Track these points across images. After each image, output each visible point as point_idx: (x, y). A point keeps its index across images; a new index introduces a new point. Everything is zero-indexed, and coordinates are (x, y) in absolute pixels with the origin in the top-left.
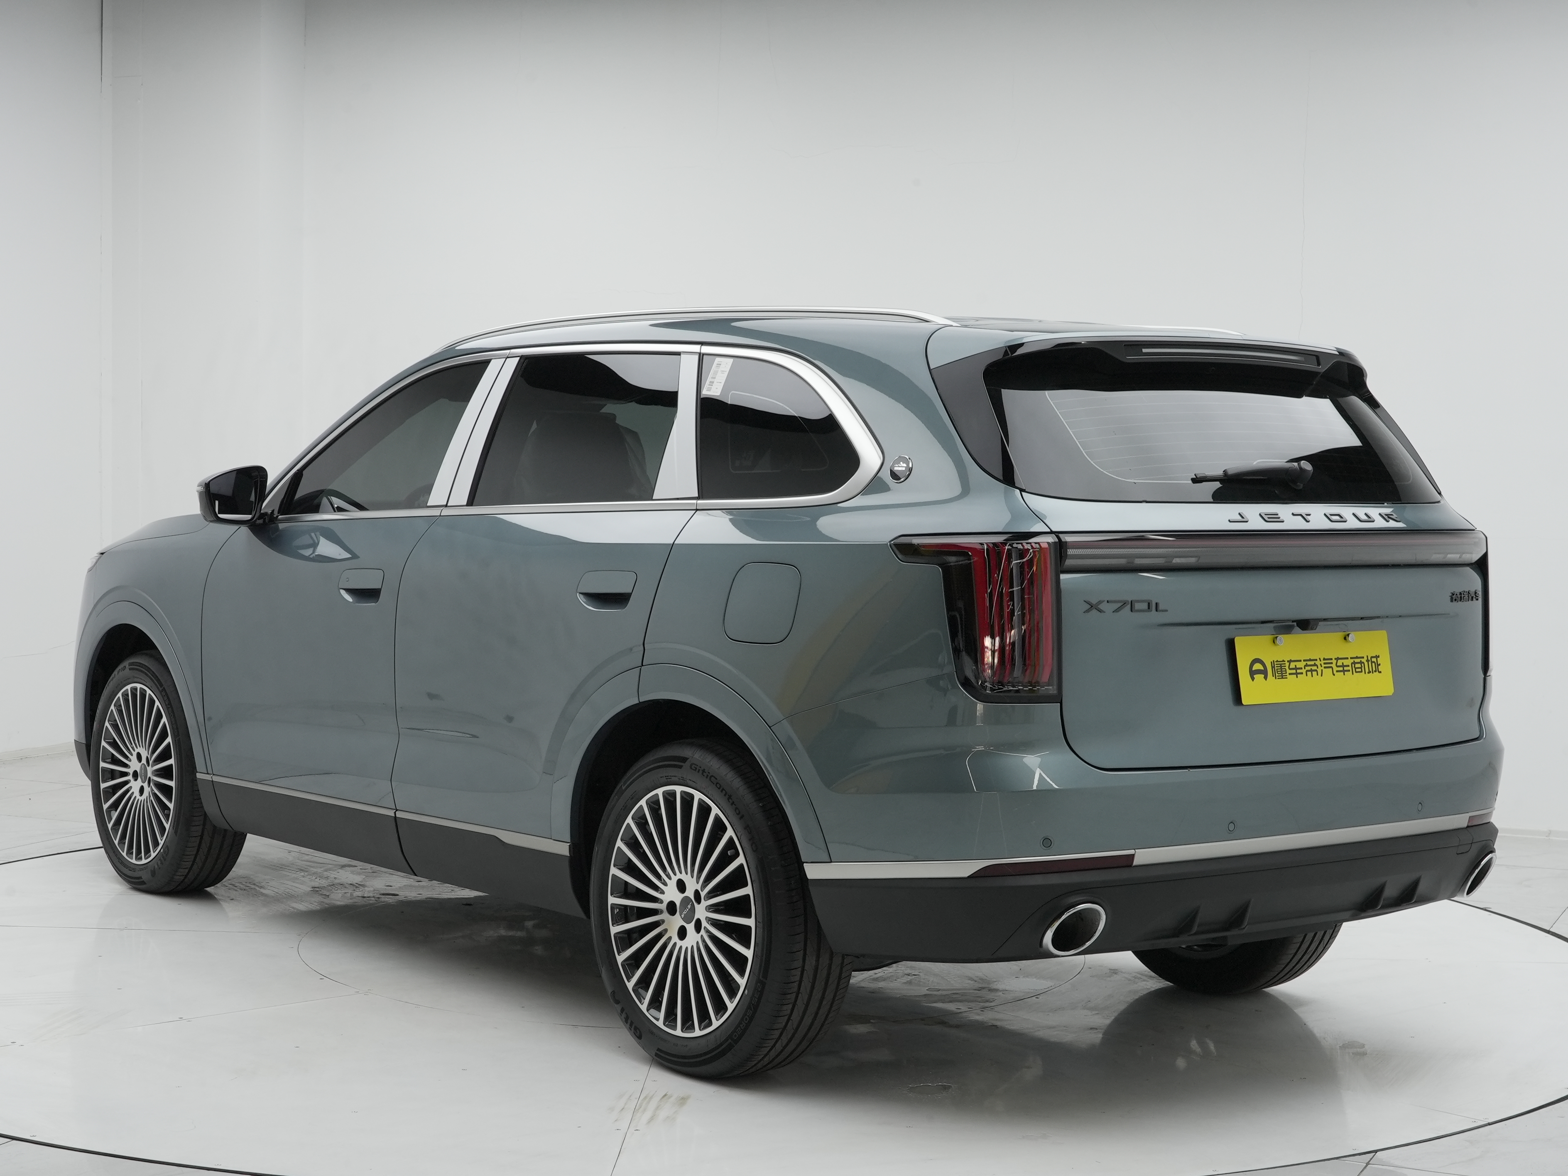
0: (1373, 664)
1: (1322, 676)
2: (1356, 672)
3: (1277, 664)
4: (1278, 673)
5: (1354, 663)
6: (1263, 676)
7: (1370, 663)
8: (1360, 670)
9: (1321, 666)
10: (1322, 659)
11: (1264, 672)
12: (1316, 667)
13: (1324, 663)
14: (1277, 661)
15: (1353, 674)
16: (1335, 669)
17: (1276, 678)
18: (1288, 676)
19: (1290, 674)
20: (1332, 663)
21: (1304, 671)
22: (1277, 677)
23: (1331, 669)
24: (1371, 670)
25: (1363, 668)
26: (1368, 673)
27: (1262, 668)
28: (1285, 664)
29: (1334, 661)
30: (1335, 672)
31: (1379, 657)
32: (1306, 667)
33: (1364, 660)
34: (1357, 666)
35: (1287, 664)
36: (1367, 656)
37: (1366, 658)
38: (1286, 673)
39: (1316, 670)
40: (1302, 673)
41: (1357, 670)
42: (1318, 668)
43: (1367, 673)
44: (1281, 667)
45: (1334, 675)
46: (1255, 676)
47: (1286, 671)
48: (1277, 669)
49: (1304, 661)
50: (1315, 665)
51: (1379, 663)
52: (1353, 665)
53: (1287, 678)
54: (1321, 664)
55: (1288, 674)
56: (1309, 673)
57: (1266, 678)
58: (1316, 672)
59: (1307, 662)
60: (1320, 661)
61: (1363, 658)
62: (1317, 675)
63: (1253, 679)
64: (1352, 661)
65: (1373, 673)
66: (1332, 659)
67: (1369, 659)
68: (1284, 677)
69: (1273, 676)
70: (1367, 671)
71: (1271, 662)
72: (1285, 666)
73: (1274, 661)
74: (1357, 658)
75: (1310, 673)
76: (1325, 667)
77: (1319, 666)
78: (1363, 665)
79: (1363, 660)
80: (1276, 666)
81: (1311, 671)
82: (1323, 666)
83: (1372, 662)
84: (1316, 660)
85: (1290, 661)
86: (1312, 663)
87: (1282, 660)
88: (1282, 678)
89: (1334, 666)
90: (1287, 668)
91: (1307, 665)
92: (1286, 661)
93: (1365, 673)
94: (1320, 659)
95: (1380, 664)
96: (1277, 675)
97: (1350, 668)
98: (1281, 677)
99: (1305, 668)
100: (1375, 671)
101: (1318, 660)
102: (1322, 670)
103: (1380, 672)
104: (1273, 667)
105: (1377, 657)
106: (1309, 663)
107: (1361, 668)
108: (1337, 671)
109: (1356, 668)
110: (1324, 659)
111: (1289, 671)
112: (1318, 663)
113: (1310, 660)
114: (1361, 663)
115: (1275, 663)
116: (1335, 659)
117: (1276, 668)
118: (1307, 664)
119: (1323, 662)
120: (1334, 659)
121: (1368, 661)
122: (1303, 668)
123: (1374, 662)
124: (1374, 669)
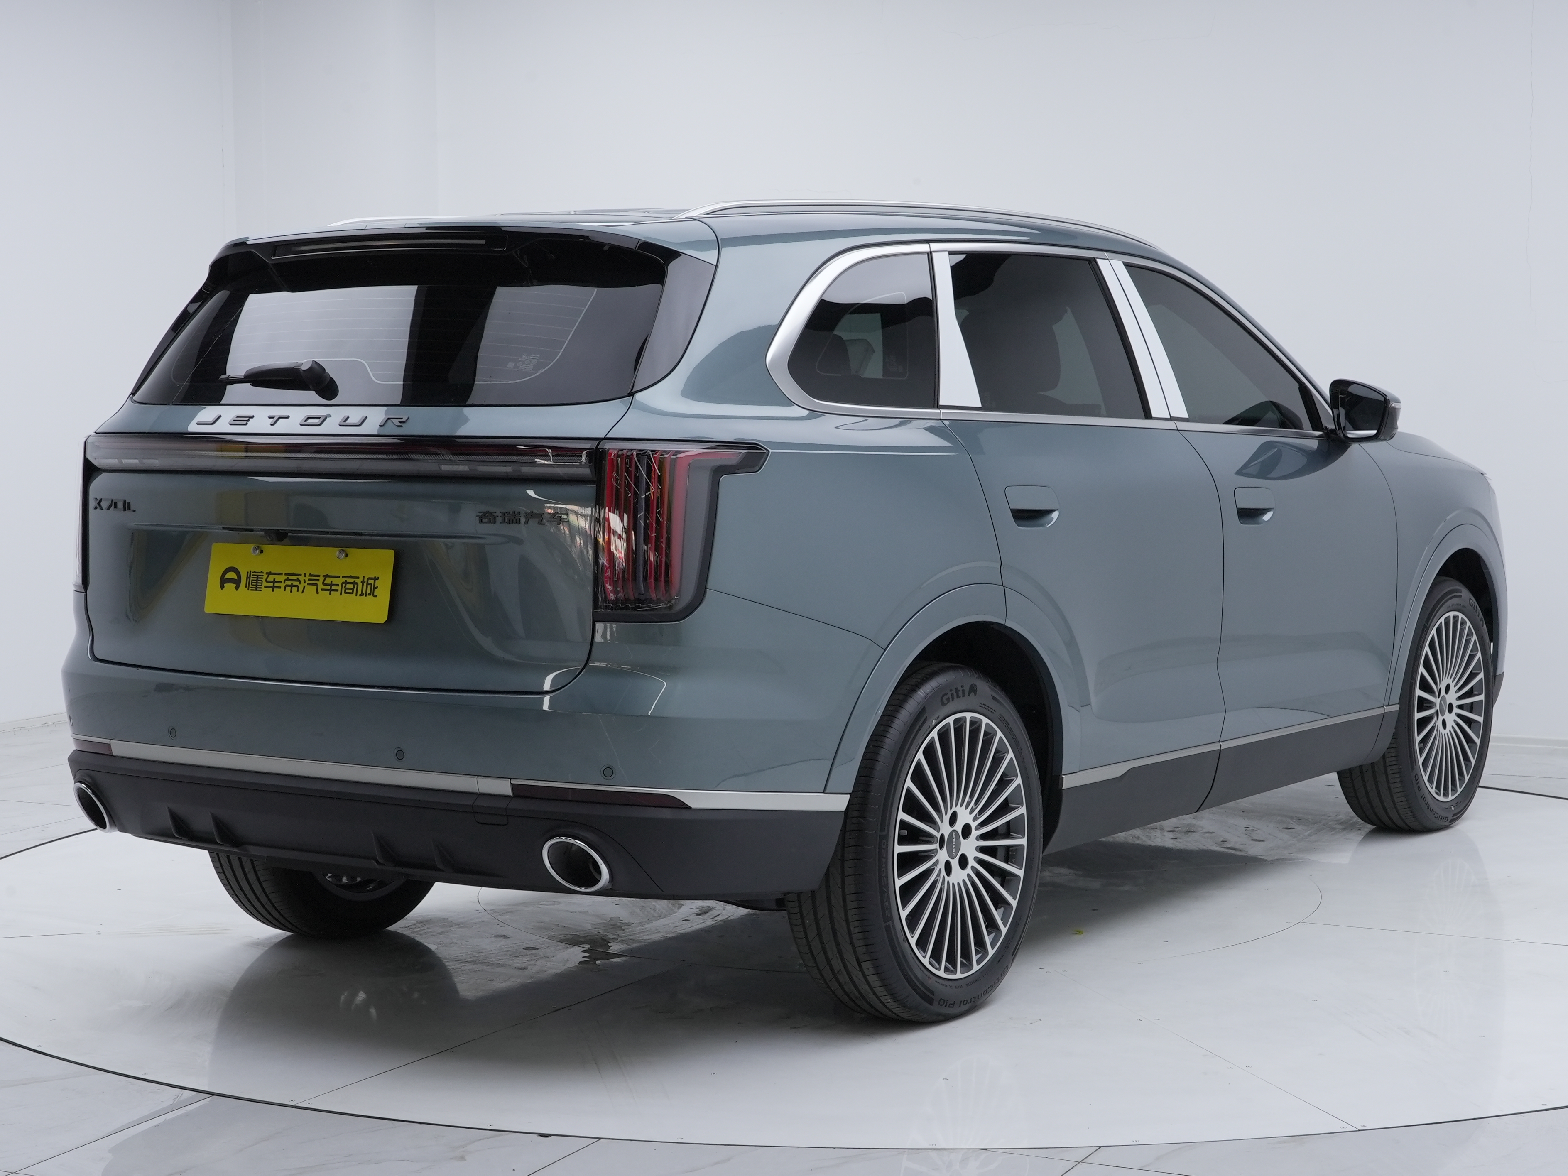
0: (369, 586)
1: (302, 592)
2: (346, 593)
3: (253, 575)
4: (253, 584)
5: (346, 583)
6: (235, 585)
7: (365, 584)
8: (351, 591)
9: (305, 582)
10: (307, 575)
11: (237, 583)
12: (298, 582)
13: (309, 580)
14: (255, 572)
15: (341, 595)
16: (321, 586)
17: (248, 590)
18: (263, 589)
19: (265, 587)
20: (318, 580)
21: (282, 585)
22: (250, 589)
23: (315, 586)
24: (364, 592)
25: (355, 590)
26: (360, 595)
27: (236, 578)
28: (263, 576)
29: (321, 579)
30: (319, 590)
31: (378, 579)
32: (286, 582)
33: (359, 581)
34: (348, 586)
35: (265, 576)
36: (364, 577)
37: (361, 579)
38: (262, 585)
39: (298, 586)
40: (280, 587)
41: (347, 591)
42: (300, 583)
43: (358, 595)
44: (257, 578)
45: (317, 593)
46: (225, 585)
47: (262, 583)
48: (252, 580)
49: (286, 574)
50: (298, 580)
51: (376, 586)
52: (344, 585)
53: (261, 590)
54: (304, 580)
55: (263, 587)
56: (288, 589)
57: (237, 588)
58: (296, 588)
59: (288, 576)
60: (305, 576)
61: (358, 578)
62: (298, 591)
63: (222, 587)
64: (344, 580)
65: (366, 596)
66: (319, 576)
67: (366, 580)
68: (258, 589)
69: (246, 587)
70: (359, 592)
71: (248, 572)
72: (262, 578)
73: (250, 571)
74: (351, 577)
75: (290, 588)
76: (308, 584)
77: (302, 582)
78: (356, 586)
79: (357, 581)
80: (252, 576)
81: (292, 586)
82: (307, 582)
83: (368, 584)
84: (300, 575)
85: (269, 574)
86: (295, 578)
87: (260, 571)
88: (256, 590)
89: (320, 583)
90: (264, 580)
91: (288, 580)
92: (265, 573)
93: (356, 595)
94: (305, 574)
95: (377, 588)
96: (251, 586)
97: (339, 588)
98: (254, 589)
99: (284, 583)
100: (369, 595)
101: (303, 575)
102: (304, 586)
103: (376, 596)
104: (248, 577)
105: (376, 579)
106: (290, 577)
107: (353, 589)
108: (322, 590)
109: (346, 589)
110: (310, 575)
111: (265, 584)
112: (301, 578)
113: (293, 574)
114: (354, 583)
115: (252, 574)
116: (323, 576)
117: (251, 579)
118: (288, 578)
119: (308, 578)
120: (321, 576)
121: (363, 582)
122: (283, 582)
123: (371, 584)
124: (369, 592)
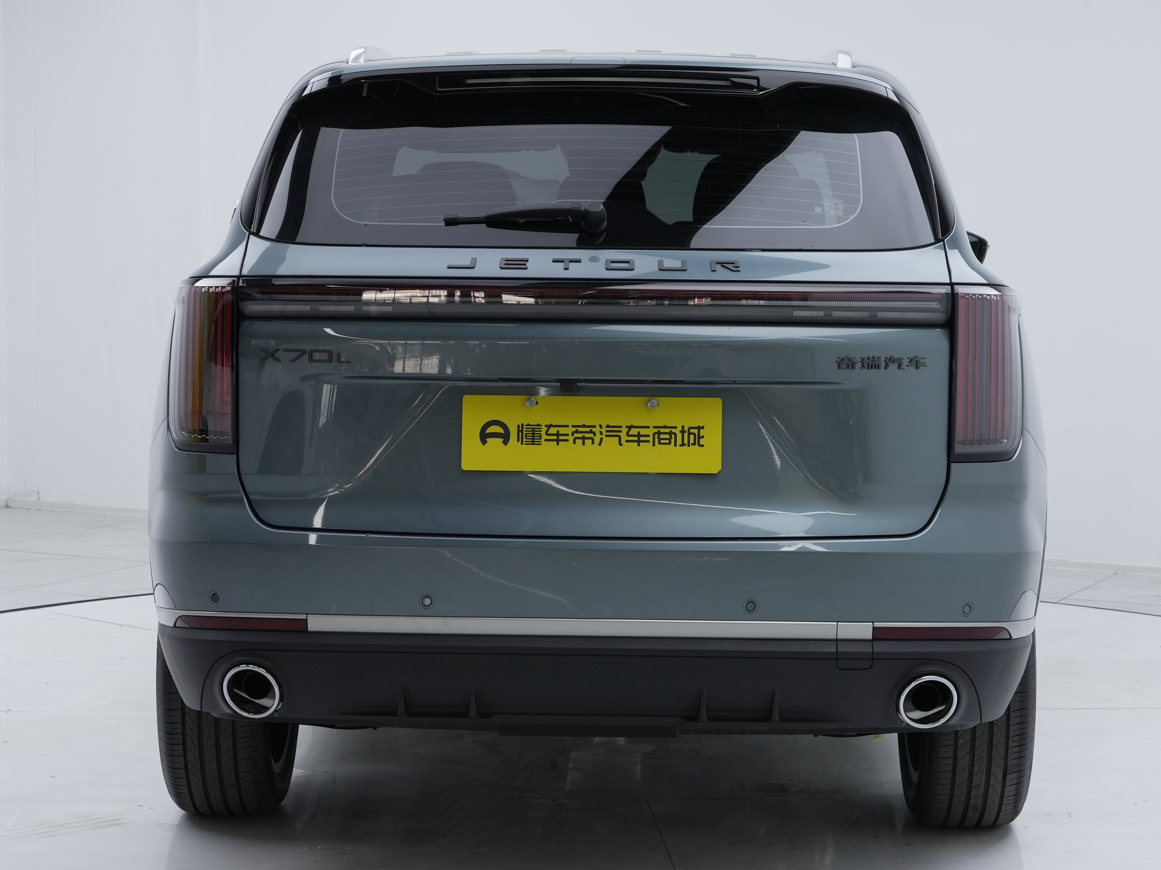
0: (692, 437)
1: (600, 445)
2: (660, 443)
4: (528, 437)
5: (659, 433)
6: (502, 440)
7: (686, 435)
8: (667, 442)
9: (602, 434)
10: (604, 426)
11: (504, 437)
12: (593, 434)
13: (607, 431)
14: (528, 425)
15: (654, 445)
16: (625, 438)
17: (522, 444)
18: (543, 442)
19: (546, 440)
20: (620, 431)
21: (570, 438)
22: (524, 443)
23: (618, 438)
24: (686, 442)
25: (673, 440)
26: (681, 446)
27: (502, 432)
28: (541, 429)
29: (624, 430)
30: (623, 441)
31: (702, 427)
32: (575, 434)
33: (677, 431)
34: (663, 436)
35: (544, 429)
36: (682, 426)
37: (679, 428)
38: (541, 439)
39: (591, 438)
41: (663, 441)
42: (595, 435)
43: (678, 444)
44: (533, 431)
45: (621, 445)
46: (486, 439)
47: (541, 436)
48: (526, 434)
49: (574, 426)
50: (591, 432)
51: (701, 435)
52: (656, 436)
53: (541, 444)
55: (543, 440)
56: (579, 441)
57: (505, 442)
58: (590, 441)
59: (577, 428)
60: (601, 428)
61: (675, 428)
62: (593, 443)
63: (483, 442)
64: (656, 430)
65: (689, 446)
66: (621, 427)
67: (686, 429)
68: (535, 443)
69: (518, 441)
70: (679, 442)
71: (519, 426)
72: (541, 431)
73: (522, 425)
74: (664, 427)
75: (581, 440)
76: (607, 436)
77: (598, 434)
78: (673, 436)
79: (674, 430)
80: (524, 430)
81: (584, 438)
82: (605, 433)
83: (690, 434)
84: (595, 427)
85: (549, 426)
86: (588, 429)
87: (536, 424)
88: (533, 444)
89: (623, 434)
90: (543, 433)
91: (577, 432)
92: (543, 426)
93: (675, 445)
94: (600, 425)
95: (703, 437)
96: (525, 440)
97: (651, 439)
98: (531, 443)
99: (573, 435)
100: (694, 444)
101: (598, 427)
102: (602, 438)
103: (702, 446)
104: (520, 431)
105: (699, 428)
106: (580, 429)
107: (670, 439)
108: (627, 441)
109: (660, 439)
110: (608, 426)
111: (544, 437)
112: (597, 430)
113: (584, 426)
114: (670, 433)
115: (525, 427)
116: (627, 427)
117: (524, 432)
118: (577, 430)
119: (605, 429)
120: (624, 427)
121: (683, 432)
122: (570, 435)
123: (694, 434)
124: (692, 441)
